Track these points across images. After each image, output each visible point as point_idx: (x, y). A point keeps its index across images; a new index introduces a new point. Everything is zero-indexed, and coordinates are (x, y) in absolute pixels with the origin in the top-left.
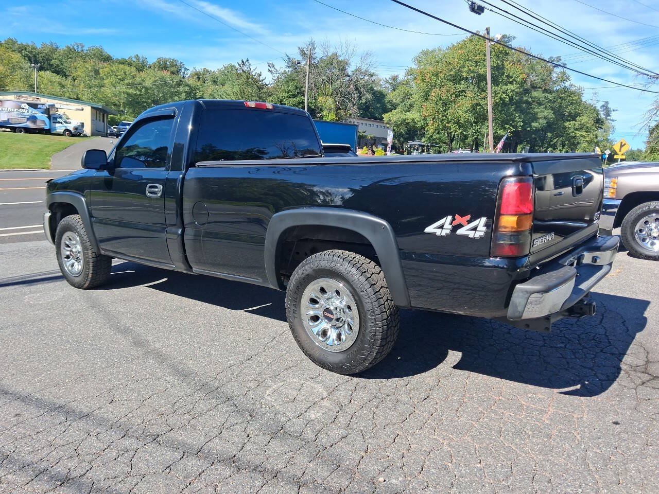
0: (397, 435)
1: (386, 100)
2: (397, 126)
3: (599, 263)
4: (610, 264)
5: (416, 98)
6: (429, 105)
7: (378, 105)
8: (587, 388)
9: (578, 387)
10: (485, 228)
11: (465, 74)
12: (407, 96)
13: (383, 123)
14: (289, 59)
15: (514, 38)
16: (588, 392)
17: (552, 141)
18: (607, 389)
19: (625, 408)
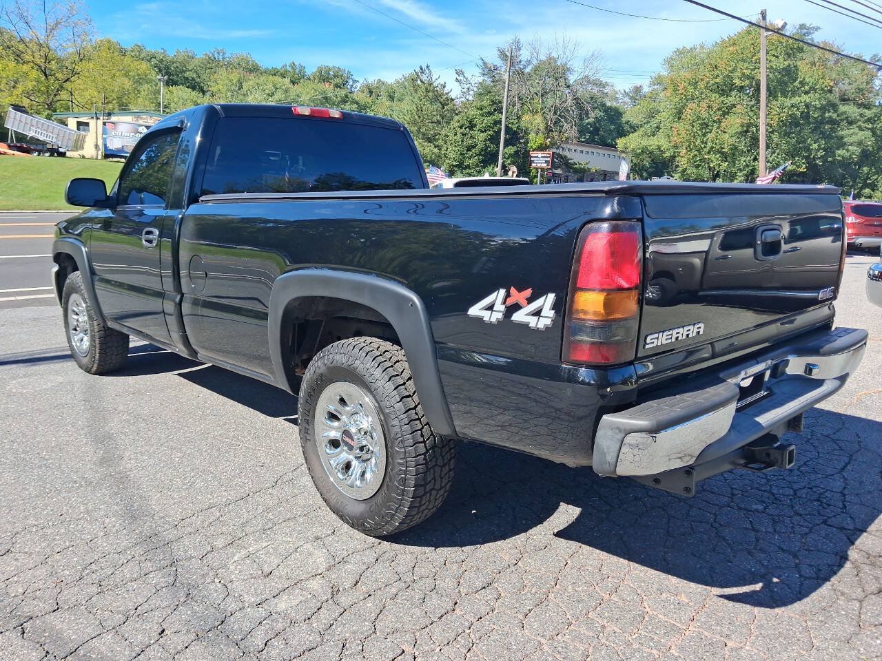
0: (399, 652)
1: (624, 120)
2: (637, 156)
3: (816, 374)
4: (842, 379)
5: (664, 116)
6: (682, 128)
7: (612, 127)
8: (773, 591)
9: (758, 587)
10: (553, 312)
11: (737, 82)
12: (652, 115)
13: (617, 151)
14: (484, 63)
15: (818, 28)
16: (770, 599)
17: (868, 178)
18: (806, 595)
19: (829, 636)
